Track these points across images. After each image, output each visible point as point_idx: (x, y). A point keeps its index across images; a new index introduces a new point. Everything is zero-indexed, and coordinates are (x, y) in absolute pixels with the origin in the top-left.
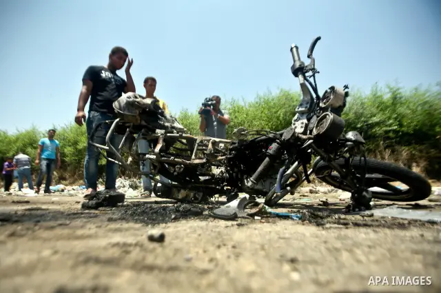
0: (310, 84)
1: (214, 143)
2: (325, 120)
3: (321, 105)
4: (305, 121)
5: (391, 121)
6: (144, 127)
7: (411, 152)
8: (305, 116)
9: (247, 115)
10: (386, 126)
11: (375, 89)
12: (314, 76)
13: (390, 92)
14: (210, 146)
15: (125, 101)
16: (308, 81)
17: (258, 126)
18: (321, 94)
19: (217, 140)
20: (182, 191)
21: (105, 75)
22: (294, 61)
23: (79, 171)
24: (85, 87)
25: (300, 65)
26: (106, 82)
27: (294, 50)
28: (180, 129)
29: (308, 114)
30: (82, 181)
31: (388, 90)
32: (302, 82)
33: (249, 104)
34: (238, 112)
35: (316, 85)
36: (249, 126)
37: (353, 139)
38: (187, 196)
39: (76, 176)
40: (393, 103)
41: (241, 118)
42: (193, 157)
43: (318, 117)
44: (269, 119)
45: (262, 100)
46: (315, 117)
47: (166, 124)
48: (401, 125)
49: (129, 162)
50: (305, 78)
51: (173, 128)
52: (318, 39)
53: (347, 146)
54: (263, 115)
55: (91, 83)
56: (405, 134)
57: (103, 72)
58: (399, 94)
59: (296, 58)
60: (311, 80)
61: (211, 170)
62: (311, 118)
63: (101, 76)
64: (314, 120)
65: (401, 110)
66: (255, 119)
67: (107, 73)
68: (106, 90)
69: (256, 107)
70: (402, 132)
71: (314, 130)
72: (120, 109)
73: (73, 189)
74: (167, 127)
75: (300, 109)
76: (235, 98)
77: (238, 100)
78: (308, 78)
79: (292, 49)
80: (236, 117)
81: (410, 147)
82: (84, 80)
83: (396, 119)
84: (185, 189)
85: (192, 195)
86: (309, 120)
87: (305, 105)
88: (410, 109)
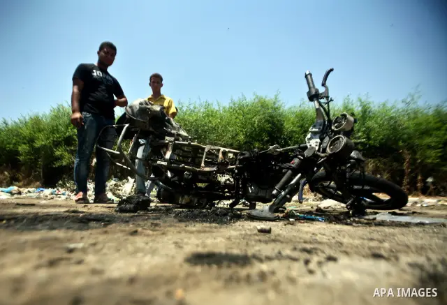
0: (324, 109)
1: (225, 153)
2: (338, 141)
3: (333, 128)
4: (318, 140)
5: (360, 134)
6: (152, 133)
7: (376, 164)
8: (318, 136)
9: (221, 120)
10: (355, 138)
11: (346, 101)
12: (328, 103)
13: (361, 105)
14: (220, 156)
15: (138, 107)
16: (322, 106)
17: (232, 131)
18: (333, 119)
19: (227, 150)
20: (186, 197)
21: (97, 73)
22: (310, 88)
23: (35, 172)
24: (76, 87)
25: (316, 92)
26: (97, 82)
27: (308, 77)
28: (186, 137)
29: (322, 134)
30: (38, 183)
31: (359, 104)
32: (317, 107)
33: (224, 108)
34: (212, 116)
35: (329, 110)
36: (223, 131)
37: (356, 157)
38: (191, 201)
39: (31, 177)
40: (362, 116)
41: (215, 122)
42: (203, 164)
43: (330, 138)
44: (243, 126)
45: (237, 105)
46: (327, 139)
47: (173, 131)
48: (368, 138)
49: (93, 164)
50: (320, 104)
51: (179, 135)
52: (331, 70)
53: (350, 162)
54: (238, 120)
55: (81, 83)
56: (371, 147)
57: (94, 71)
58: (369, 108)
59: (311, 85)
60: (326, 106)
61: (216, 178)
62: (324, 138)
63: (93, 76)
64: (327, 140)
65: (370, 123)
66: (229, 125)
67: (98, 72)
68: (98, 91)
69: (231, 112)
70: (369, 145)
71: (328, 149)
72: (133, 115)
73: (29, 192)
74: (174, 134)
75: (314, 130)
76: (210, 102)
77: (212, 104)
78: (323, 104)
79: (306, 76)
80: (210, 121)
81: (376, 159)
82: (74, 79)
83: (364, 132)
84: (189, 195)
85: (196, 200)
86: (322, 139)
87: (318, 127)
88: (377, 124)
